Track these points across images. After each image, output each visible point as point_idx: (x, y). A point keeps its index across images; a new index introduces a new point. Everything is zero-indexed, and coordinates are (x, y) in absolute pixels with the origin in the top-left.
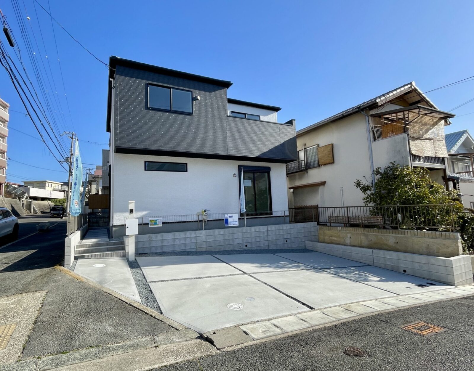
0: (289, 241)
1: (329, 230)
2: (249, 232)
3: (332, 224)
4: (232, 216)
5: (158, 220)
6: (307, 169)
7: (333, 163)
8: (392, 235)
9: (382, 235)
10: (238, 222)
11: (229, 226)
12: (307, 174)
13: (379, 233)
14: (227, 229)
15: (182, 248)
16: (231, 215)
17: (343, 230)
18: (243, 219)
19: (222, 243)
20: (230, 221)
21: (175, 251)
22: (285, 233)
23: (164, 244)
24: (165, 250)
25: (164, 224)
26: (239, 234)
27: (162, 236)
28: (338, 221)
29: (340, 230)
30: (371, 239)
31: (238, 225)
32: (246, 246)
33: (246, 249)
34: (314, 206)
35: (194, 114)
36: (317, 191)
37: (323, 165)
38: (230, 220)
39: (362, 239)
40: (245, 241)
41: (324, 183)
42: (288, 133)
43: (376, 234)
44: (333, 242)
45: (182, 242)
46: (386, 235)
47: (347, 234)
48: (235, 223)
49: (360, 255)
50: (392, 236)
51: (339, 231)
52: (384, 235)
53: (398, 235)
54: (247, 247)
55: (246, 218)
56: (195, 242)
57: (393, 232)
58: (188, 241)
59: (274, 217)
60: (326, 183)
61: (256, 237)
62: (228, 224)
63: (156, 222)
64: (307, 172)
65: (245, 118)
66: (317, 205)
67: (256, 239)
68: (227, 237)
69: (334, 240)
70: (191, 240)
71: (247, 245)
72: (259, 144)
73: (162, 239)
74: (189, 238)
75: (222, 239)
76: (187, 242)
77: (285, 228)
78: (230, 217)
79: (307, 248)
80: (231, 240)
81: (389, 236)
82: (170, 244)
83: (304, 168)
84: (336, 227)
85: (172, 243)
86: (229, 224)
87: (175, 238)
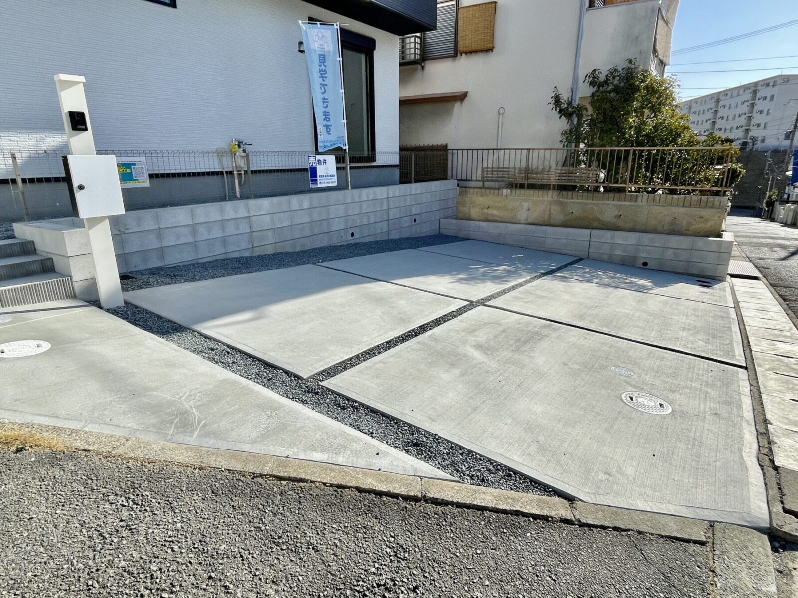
0: (418, 221)
1: (482, 196)
2: (357, 201)
3: (486, 184)
4: (324, 162)
5: (134, 164)
6: (423, 61)
7: (490, 50)
8: (613, 202)
9: (594, 204)
10: (335, 177)
11: (319, 186)
12: (421, 73)
13: (587, 199)
14: (315, 196)
15: (218, 252)
16: (321, 158)
17: (514, 194)
18: (344, 168)
19: (307, 232)
20: (320, 174)
21: (200, 261)
22: (414, 203)
23: (165, 243)
24: (173, 259)
25: (155, 180)
26: (340, 206)
27: (157, 218)
28: (504, 177)
29: (506, 196)
30: (571, 211)
31: (335, 184)
32: (352, 234)
33: (352, 242)
34: (438, 146)
36: (449, 112)
37: (466, 53)
38: (320, 170)
39: (552, 212)
40: (349, 226)
41: (462, 97)
43: (582, 201)
44: (490, 218)
45: (217, 233)
46: (602, 204)
47: (523, 203)
48: (330, 180)
49: (565, 240)
50: (614, 205)
51: (504, 197)
52: (599, 204)
53: (624, 203)
54: (354, 237)
55: (350, 168)
56: (249, 231)
57: (616, 197)
58: (231, 230)
59: (378, 167)
60: (468, 95)
61: (369, 214)
62: (316, 180)
63: (128, 171)
64: (423, 68)
66: (444, 144)
67: (368, 218)
68: (316, 217)
69: (492, 215)
70: (238, 229)
71: (354, 231)
73: (157, 227)
74: (232, 221)
75: (308, 220)
76: (228, 232)
77: (414, 192)
78: (319, 162)
79: (444, 232)
80: (324, 221)
81: (608, 204)
82: (183, 240)
84: (499, 189)
85: (191, 240)
86: (318, 182)
87: (196, 221)
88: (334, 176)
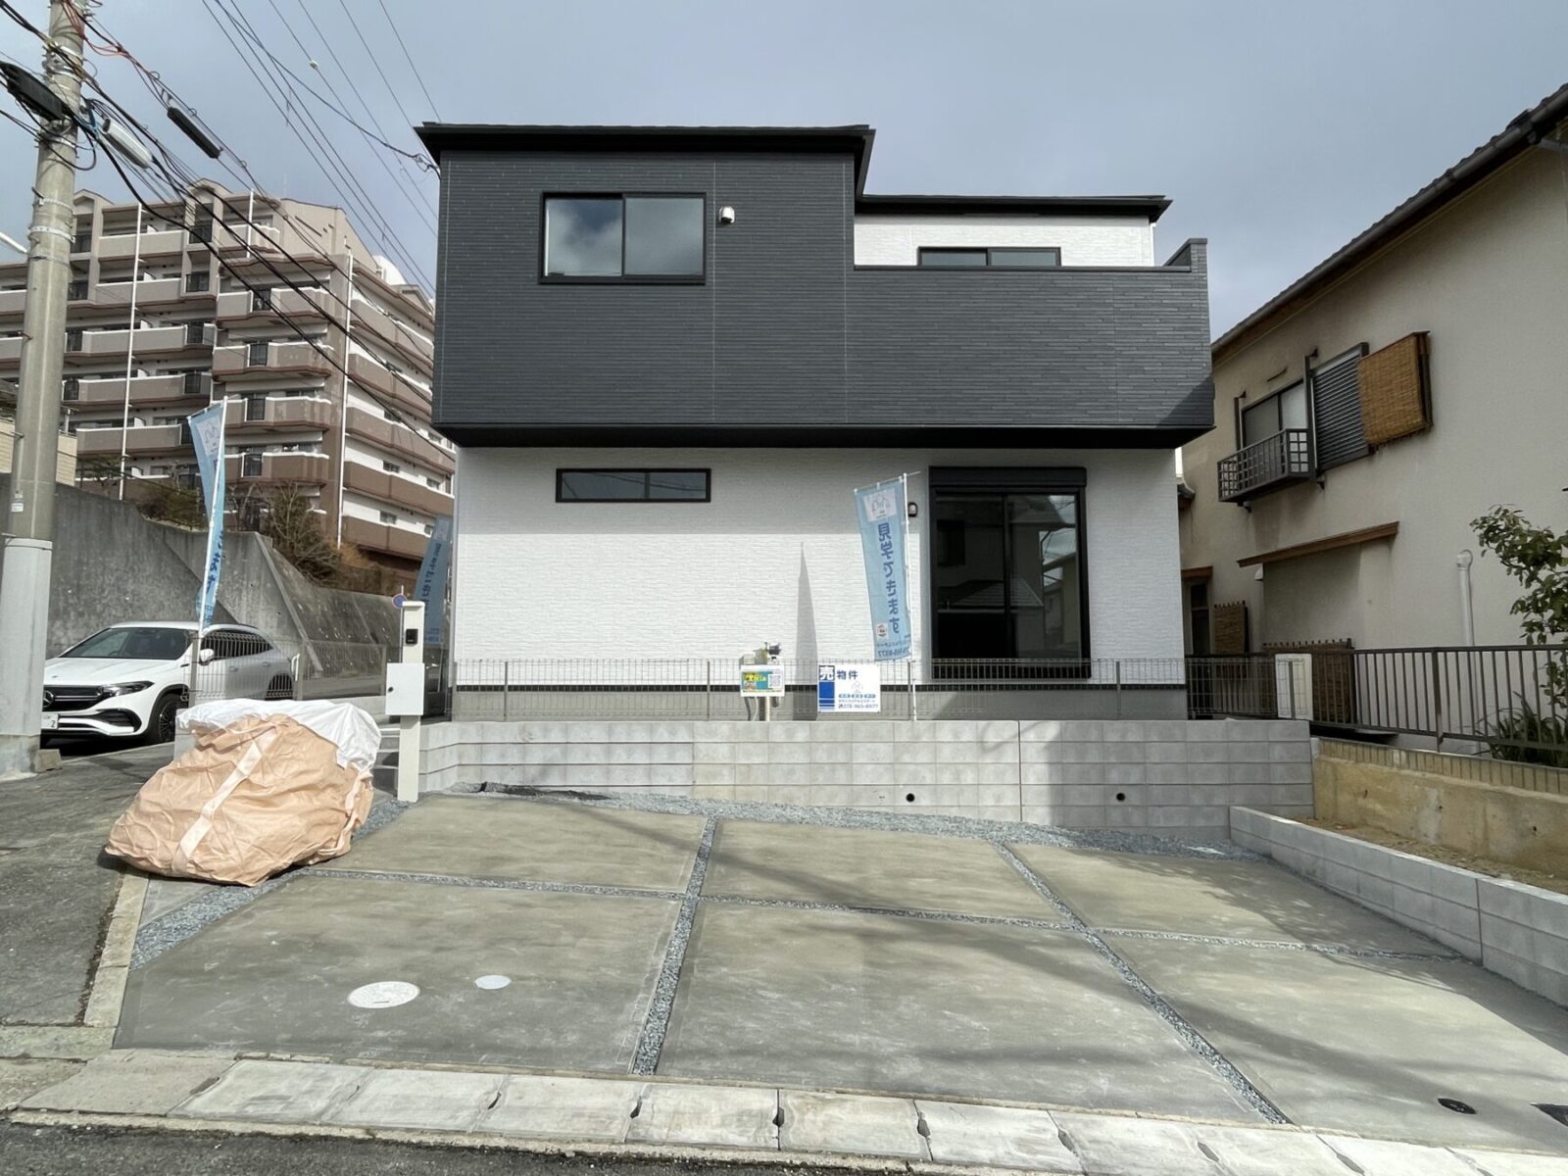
0: (1133, 799)
1: (1357, 763)
2: (926, 740)
4: (854, 674)
6: (1320, 472)
7: (1427, 429)
10: (877, 700)
11: (837, 709)
12: (1321, 494)
14: (826, 725)
16: (847, 668)
17: (1413, 765)
19: (799, 778)
20: (842, 693)
22: (1113, 760)
26: (881, 745)
27: (566, 732)
30: (1531, 824)
31: (877, 709)
32: (910, 798)
33: (910, 811)
35: (712, 279)
36: (1352, 567)
37: (1385, 444)
38: (841, 687)
39: (1489, 820)
40: (904, 779)
41: (1385, 536)
42: (1161, 305)
43: (1557, 797)
44: (1371, 821)
45: (640, 758)
47: (1427, 789)
48: (864, 702)
51: (1395, 768)
54: (916, 803)
56: (689, 761)
59: (1097, 687)
60: (1401, 529)
61: (961, 767)
62: (833, 702)
64: (1322, 485)
65: (988, 268)
66: (1349, 640)
67: (958, 774)
68: (821, 757)
69: (1374, 814)
70: (671, 755)
71: (915, 794)
72: (998, 372)
73: (565, 741)
75: (801, 761)
76: (656, 759)
77: (1113, 737)
78: (842, 674)
79: (1236, 837)
80: (839, 767)
82: (593, 760)
83: (1305, 468)
85: (602, 760)
86: (837, 703)
87: (613, 741)
88: (874, 696)
